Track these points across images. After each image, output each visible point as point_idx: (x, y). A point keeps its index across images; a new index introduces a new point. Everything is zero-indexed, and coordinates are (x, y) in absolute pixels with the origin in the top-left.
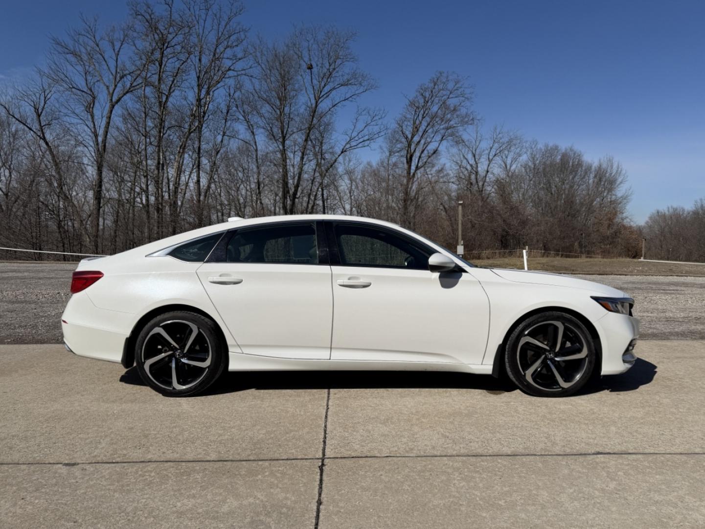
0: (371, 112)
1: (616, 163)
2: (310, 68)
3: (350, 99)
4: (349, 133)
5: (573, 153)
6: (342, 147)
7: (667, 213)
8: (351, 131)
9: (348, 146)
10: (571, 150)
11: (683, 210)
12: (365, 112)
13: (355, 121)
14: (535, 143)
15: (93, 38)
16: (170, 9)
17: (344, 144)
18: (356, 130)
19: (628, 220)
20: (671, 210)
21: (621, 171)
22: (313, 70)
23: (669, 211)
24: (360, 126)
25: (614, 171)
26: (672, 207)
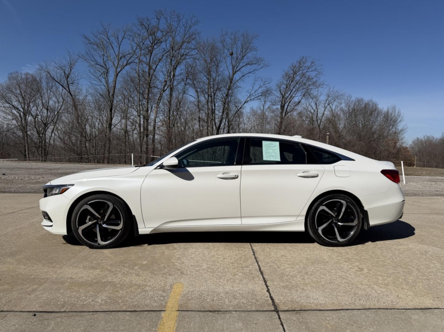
0: (263, 80)
1: (398, 110)
2: (232, 54)
3: (253, 72)
4: (250, 91)
5: (372, 103)
6: (245, 100)
7: (423, 139)
8: (251, 90)
9: (249, 99)
10: (371, 101)
11: (433, 138)
12: (259, 79)
13: (253, 85)
14: (350, 97)
15: (106, 35)
16: (158, 21)
17: (246, 98)
18: (253, 90)
19: (405, 144)
20: (426, 138)
21: (400, 114)
22: (233, 56)
23: (424, 139)
24: (256, 87)
25: (396, 115)
26: (426, 136)
